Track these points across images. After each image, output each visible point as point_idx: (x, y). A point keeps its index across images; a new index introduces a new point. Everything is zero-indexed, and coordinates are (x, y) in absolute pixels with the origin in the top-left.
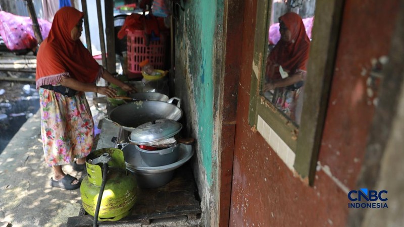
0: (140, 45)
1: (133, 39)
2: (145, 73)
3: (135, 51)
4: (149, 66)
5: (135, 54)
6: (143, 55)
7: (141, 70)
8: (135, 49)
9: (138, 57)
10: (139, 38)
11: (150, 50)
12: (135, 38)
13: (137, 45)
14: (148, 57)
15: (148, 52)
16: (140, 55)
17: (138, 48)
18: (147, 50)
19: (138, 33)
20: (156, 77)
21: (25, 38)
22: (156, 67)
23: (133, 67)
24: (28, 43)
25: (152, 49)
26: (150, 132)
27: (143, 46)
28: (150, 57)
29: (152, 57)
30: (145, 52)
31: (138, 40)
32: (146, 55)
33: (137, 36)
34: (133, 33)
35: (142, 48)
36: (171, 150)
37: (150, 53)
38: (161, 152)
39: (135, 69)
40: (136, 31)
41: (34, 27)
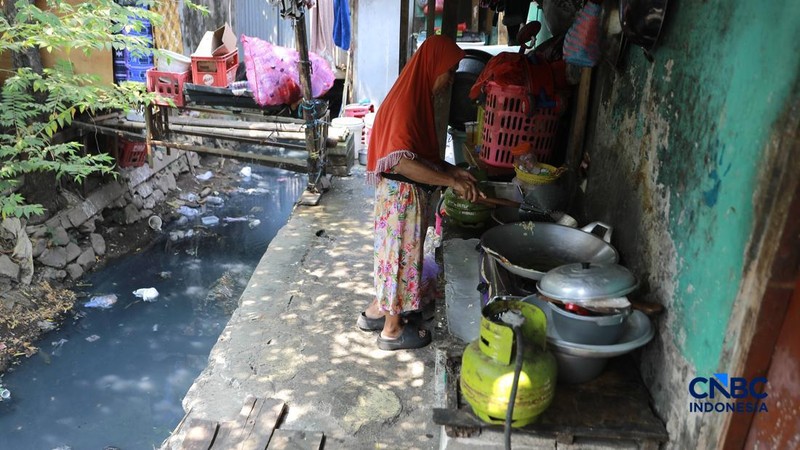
0: (514, 114)
1: (501, 100)
2: (521, 167)
3: (502, 124)
4: (529, 156)
5: (501, 130)
6: (515, 132)
7: (512, 162)
8: (503, 120)
9: (506, 135)
10: (513, 100)
11: (531, 125)
12: (506, 100)
13: (507, 113)
14: (524, 138)
15: (526, 128)
16: (511, 132)
17: (509, 118)
18: (524, 124)
19: (512, 91)
20: (541, 177)
21: (285, 85)
22: (540, 159)
23: (493, 154)
24: (287, 93)
25: (534, 122)
26: (585, 283)
27: (519, 115)
28: (528, 139)
29: (532, 139)
30: (519, 129)
31: (511, 104)
32: (522, 132)
33: (510, 95)
34: (503, 90)
35: (515, 118)
36: (617, 319)
37: (529, 129)
38: (601, 321)
39: (496, 160)
40: (510, 86)
41: (301, 66)
